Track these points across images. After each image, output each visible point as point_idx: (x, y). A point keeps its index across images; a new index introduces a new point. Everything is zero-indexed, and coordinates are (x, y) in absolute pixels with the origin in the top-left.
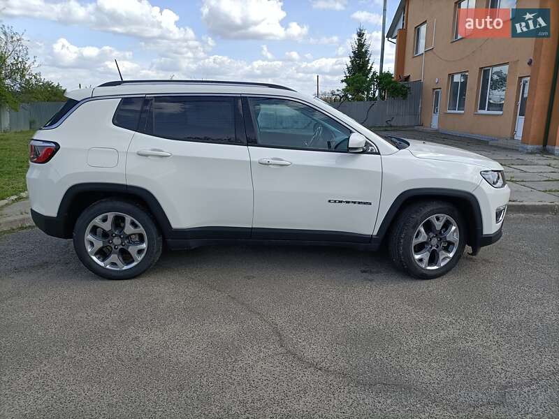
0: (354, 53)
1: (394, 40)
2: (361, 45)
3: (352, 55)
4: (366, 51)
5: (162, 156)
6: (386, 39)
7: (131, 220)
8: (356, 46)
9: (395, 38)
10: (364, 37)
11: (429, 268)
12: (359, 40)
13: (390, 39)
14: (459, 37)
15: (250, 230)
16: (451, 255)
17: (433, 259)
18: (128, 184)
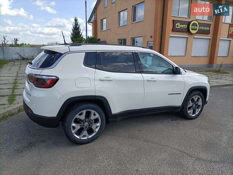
0: (74, 27)
1: (91, 24)
2: (76, 24)
3: (73, 28)
4: (79, 27)
5: (110, 80)
6: (87, 23)
7: (94, 113)
8: (74, 25)
9: (91, 23)
10: (77, 21)
11: (193, 115)
12: (75, 22)
13: (89, 23)
14: (121, 25)
15: (140, 110)
16: (200, 110)
17: (194, 112)
18: (96, 95)
